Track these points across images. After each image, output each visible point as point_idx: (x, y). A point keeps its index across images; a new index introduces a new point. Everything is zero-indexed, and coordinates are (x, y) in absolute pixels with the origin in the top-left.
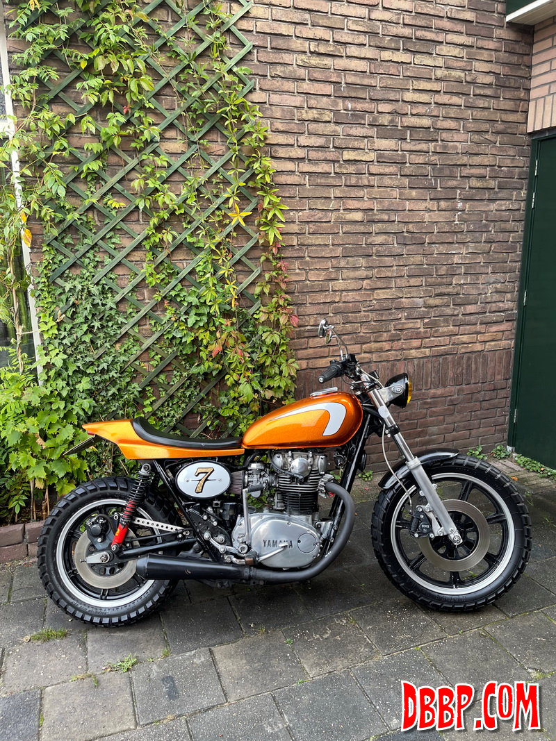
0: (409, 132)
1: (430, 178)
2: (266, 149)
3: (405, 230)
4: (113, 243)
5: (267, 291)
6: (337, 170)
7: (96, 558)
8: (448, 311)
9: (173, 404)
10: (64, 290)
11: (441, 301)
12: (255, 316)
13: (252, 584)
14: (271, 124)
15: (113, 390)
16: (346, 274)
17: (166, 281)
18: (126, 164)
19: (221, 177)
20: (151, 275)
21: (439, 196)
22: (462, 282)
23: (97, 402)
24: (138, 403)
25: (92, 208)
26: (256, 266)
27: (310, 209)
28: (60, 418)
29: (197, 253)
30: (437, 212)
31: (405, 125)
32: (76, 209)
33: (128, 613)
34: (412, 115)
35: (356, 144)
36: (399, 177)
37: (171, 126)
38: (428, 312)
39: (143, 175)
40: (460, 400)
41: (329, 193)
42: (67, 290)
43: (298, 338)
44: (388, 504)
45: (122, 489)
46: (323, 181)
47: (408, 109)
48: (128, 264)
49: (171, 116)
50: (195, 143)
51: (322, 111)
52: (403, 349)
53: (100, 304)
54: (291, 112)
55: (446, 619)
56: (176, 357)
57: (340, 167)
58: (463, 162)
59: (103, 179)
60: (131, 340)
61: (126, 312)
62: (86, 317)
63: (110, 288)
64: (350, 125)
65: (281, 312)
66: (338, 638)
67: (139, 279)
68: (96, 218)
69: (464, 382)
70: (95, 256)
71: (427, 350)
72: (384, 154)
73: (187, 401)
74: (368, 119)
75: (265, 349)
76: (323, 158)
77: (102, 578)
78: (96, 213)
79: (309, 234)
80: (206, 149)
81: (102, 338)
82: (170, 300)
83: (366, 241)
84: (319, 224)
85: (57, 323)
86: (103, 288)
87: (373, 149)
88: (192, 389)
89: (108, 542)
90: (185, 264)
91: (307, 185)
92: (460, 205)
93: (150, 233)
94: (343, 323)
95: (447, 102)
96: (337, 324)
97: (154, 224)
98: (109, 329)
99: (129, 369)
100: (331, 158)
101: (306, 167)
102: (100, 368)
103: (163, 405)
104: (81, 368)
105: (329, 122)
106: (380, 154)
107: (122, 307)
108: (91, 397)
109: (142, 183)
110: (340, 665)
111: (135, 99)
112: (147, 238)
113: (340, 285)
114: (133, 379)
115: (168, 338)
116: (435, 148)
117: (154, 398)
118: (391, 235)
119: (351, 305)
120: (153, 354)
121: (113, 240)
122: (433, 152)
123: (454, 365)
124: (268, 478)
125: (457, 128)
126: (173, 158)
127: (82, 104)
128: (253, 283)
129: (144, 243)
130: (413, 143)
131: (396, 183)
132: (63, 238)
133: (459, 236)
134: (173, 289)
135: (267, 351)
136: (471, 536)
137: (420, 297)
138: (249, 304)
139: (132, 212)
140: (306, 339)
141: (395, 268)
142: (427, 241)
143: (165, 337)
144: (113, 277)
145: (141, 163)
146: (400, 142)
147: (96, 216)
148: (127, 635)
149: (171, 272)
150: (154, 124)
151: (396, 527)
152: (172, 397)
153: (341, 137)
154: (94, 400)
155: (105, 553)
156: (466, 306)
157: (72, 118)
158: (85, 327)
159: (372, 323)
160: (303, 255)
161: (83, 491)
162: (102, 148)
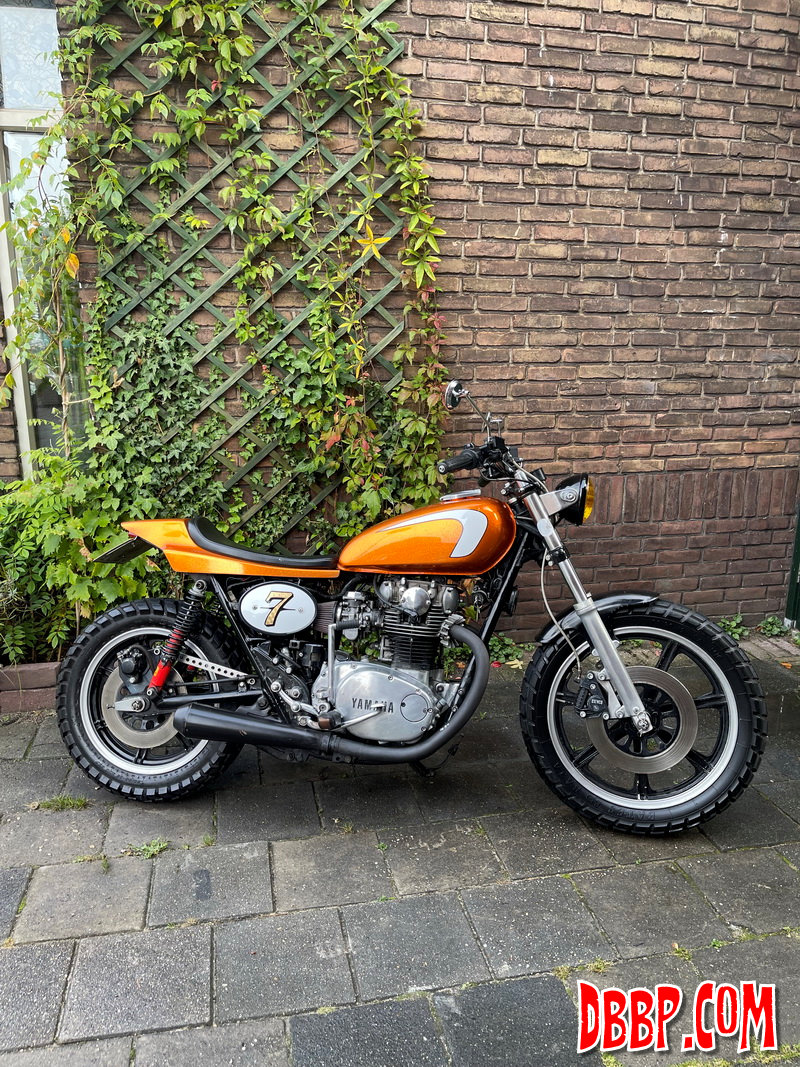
0: (645, 121)
1: (676, 193)
2: (420, 145)
3: (632, 275)
4: (193, 280)
5: (410, 357)
6: (529, 180)
7: (127, 705)
8: (697, 403)
9: (270, 515)
10: (123, 343)
11: (686, 387)
12: (394, 394)
13: (334, 759)
14: (429, 107)
15: (187, 489)
16: (536, 337)
17: (266, 337)
18: (214, 164)
19: (350, 187)
20: (243, 326)
21: (690, 222)
22: (721, 359)
23: (164, 503)
24: (221, 510)
25: (164, 227)
26: (398, 320)
27: (483, 238)
28: (112, 521)
29: (311, 297)
30: (685, 248)
31: (640, 109)
32: (142, 229)
33: (168, 784)
34: (652, 95)
35: (560, 139)
36: (626, 191)
37: (280, 110)
38: (664, 403)
39: (236, 181)
40: (709, 542)
41: (514, 214)
42: (127, 343)
43: (457, 431)
44: (545, 665)
45: (169, 614)
46: (504, 195)
47: (645, 85)
48: (214, 310)
49: (278, 95)
50: (313, 135)
51: (508, 89)
52: (621, 458)
53: (172, 366)
54: (461, 90)
55: (620, 843)
56: (277, 448)
57: (533, 174)
58: (732, 170)
59: (181, 187)
60: (215, 419)
61: (208, 380)
62: (151, 382)
63: (186, 344)
64: (551, 110)
65: (432, 389)
66: (454, 850)
67: (227, 332)
68: (171, 243)
69: (719, 514)
70: (166, 297)
71: (660, 462)
72: (603, 155)
73: (290, 512)
74: (580, 100)
75: (405, 444)
76: (506, 161)
77: (135, 732)
78: (170, 235)
79: (481, 275)
80: (329, 145)
81: (173, 414)
82: (271, 365)
83: (569, 289)
84: (496, 261)
85: (114, 389)
86: (177, 343)
87: (586, 148)
88: (299, 496)
89: (145, 684)
90: (294, 313)
91: (481, 202)
92: (724, 237)
93: (244, 265)
94: (528, 412)
95: (708, 75)
96: (519, 413)
97: (250, 254)
98: (184, 402)
99: (210, 461)
100: (518, 161)
101: (479, 174)
102: (169, 457)
103: (256, 515)
104: (143, 454)
105: (518, 105)
106: (597, 154)
107: (203, 372)
108: (156, 496)
109: (233, 191)
110: (446, 884)
111: (227, 69)
112: (240, 274)
113: (527, 353)
114: (216, 476)
115: (265, 420)
116: (687, 147)
117: (244, 505)
118: (610, 282)
119: (541, 385)
120: (244, 441)
121: (193, 275)
122: (682, 153)
123: (702, 488)
124: (370, 614)
125: (724, 116)
126: (282, 157)
127: (155, 77)
128: (392, 346)
129: (235, 281)
130: (651, 138)
131: (621, 200)
132: (124, 270)
133: (720, 286)
134: (275, 349)
135: (409, 447)
136: (668, 725)
137: (652, 380)
138: (385, 377)
139: (220, 235)
140: (470, 434)
141: (614, 332)
142: (667, 292)
143: (262, 418)
144: (192, 328)
145: (235, 164)
146: (630, 137)
147: (170, 240)
148: (165, 814)
149: (273, 323)
150: (254, 106)
151: (556, 703)
152: (269, 505)
153: (537, 128)
154: (161, 500)
155: (139, 698)
156: (727, 397)
157: (139, 98)
158: (150, 397)
159: (574, 414)
160: (469, 306)
161: (118, 613)
162: (179, 141)
